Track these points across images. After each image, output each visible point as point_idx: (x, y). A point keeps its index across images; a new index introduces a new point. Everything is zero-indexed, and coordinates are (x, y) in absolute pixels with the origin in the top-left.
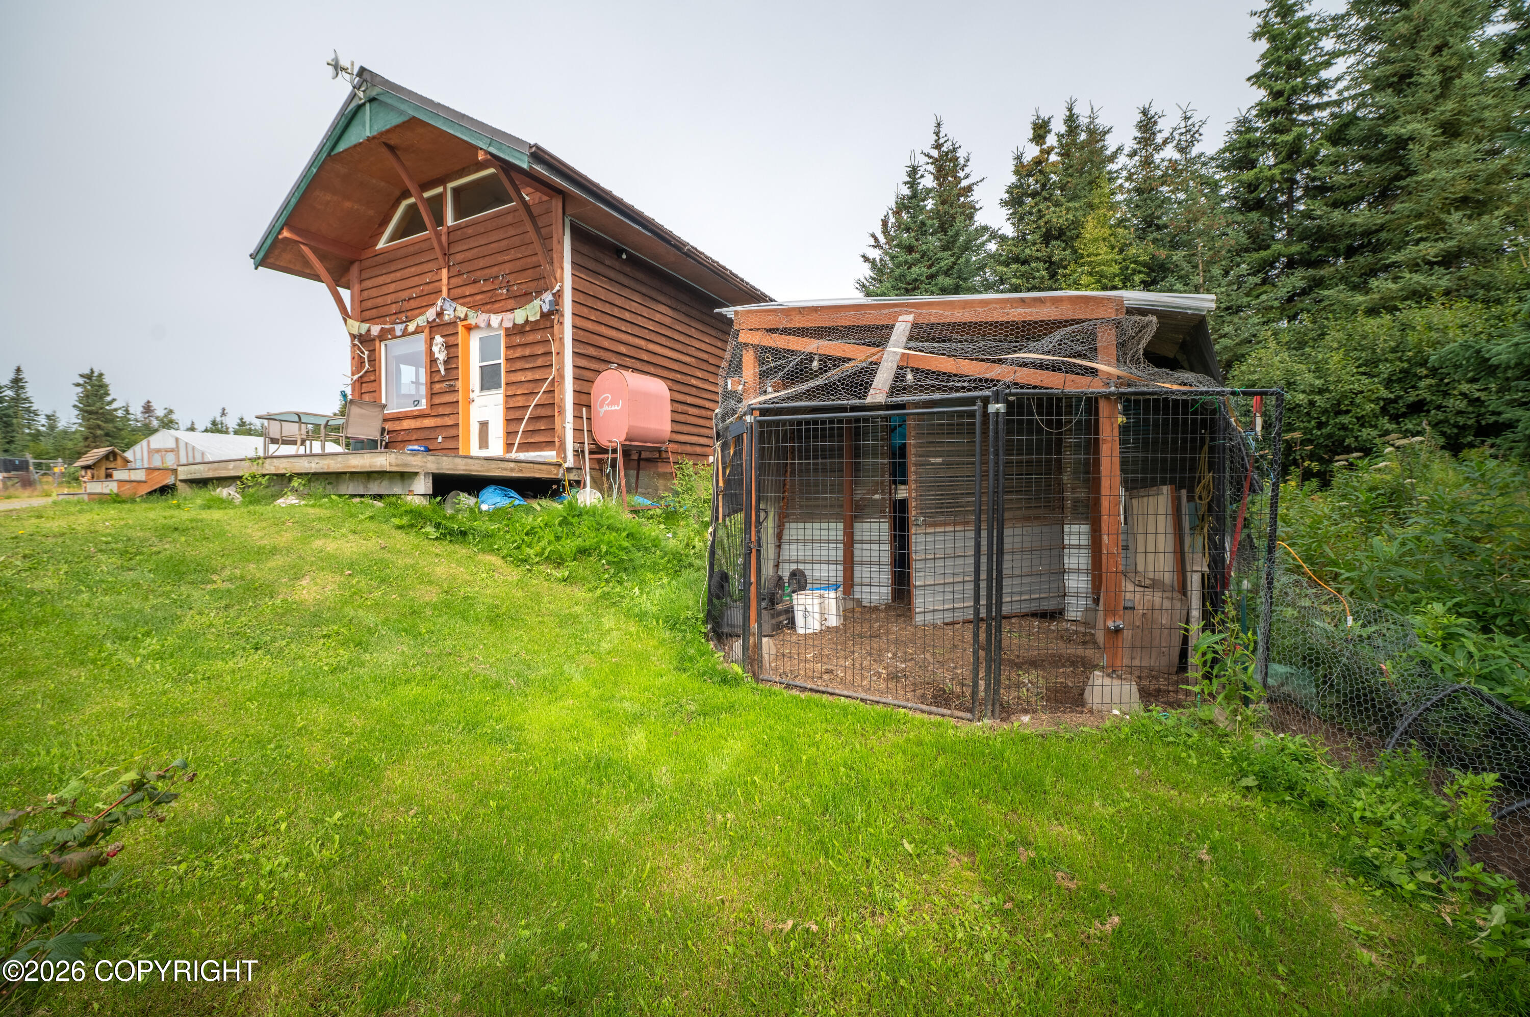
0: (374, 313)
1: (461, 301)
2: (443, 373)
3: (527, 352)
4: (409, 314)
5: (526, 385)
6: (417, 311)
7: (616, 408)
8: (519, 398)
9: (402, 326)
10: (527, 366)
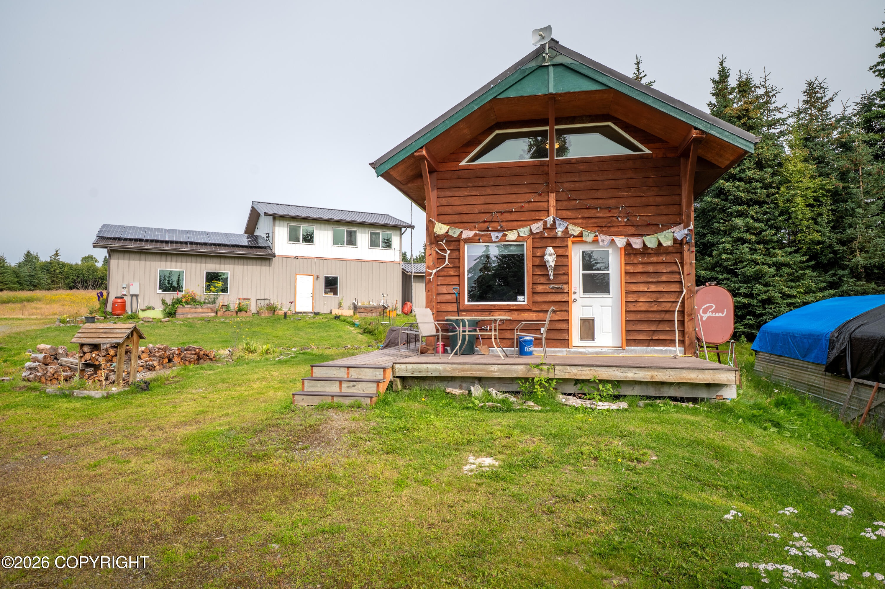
0: (456, 218)
1: (572, 221)
2: (551, 277)
3: (651, 269)
4: (503, 224)
5: (649, 294)
6: (515, 223)
7: (721, 315)
8: (641, 304)
9: (500, 234)
10: (651, 280)
